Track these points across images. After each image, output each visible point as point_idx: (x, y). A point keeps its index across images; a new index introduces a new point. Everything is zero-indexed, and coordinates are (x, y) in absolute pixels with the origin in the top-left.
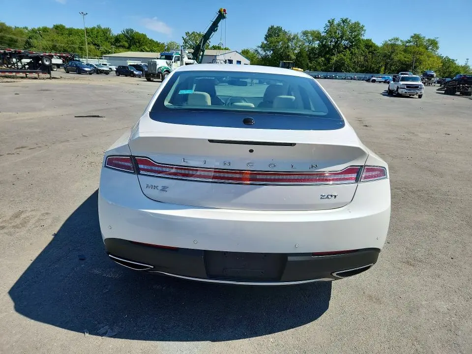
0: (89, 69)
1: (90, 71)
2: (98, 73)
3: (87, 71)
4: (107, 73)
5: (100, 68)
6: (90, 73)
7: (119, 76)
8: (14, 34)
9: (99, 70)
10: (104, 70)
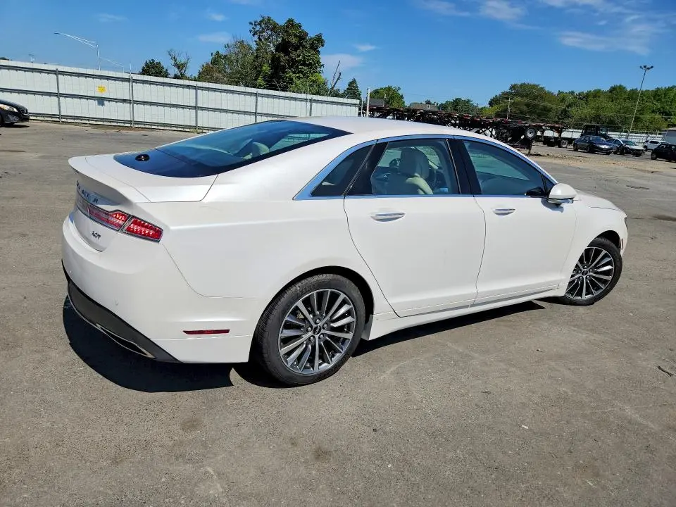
0: (607, 147)
1: (608, 149)
2: (622, 154)
3: (602, 149)
4: (637, 153)
5: (629, 146)
6: (607, 152)
7: (655, 159)
8: (550, 102)
9: (626, 149)
10: (632, 150)
